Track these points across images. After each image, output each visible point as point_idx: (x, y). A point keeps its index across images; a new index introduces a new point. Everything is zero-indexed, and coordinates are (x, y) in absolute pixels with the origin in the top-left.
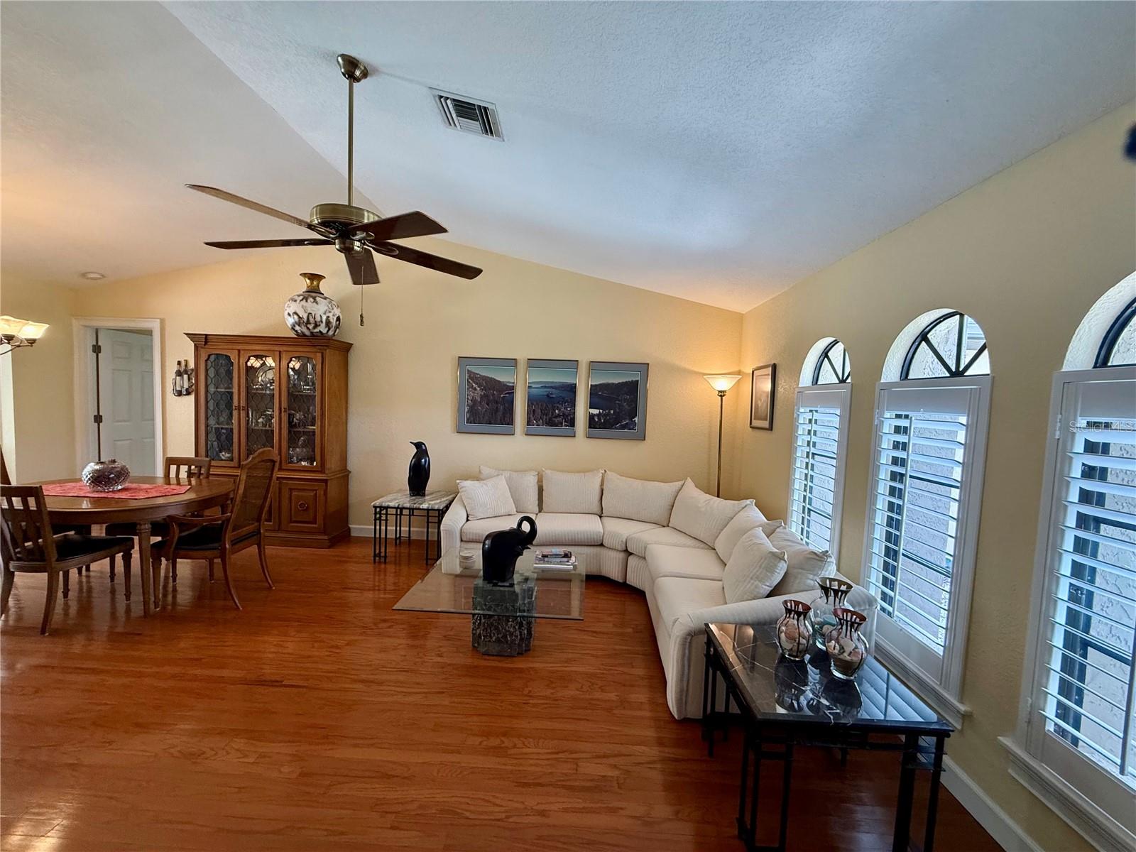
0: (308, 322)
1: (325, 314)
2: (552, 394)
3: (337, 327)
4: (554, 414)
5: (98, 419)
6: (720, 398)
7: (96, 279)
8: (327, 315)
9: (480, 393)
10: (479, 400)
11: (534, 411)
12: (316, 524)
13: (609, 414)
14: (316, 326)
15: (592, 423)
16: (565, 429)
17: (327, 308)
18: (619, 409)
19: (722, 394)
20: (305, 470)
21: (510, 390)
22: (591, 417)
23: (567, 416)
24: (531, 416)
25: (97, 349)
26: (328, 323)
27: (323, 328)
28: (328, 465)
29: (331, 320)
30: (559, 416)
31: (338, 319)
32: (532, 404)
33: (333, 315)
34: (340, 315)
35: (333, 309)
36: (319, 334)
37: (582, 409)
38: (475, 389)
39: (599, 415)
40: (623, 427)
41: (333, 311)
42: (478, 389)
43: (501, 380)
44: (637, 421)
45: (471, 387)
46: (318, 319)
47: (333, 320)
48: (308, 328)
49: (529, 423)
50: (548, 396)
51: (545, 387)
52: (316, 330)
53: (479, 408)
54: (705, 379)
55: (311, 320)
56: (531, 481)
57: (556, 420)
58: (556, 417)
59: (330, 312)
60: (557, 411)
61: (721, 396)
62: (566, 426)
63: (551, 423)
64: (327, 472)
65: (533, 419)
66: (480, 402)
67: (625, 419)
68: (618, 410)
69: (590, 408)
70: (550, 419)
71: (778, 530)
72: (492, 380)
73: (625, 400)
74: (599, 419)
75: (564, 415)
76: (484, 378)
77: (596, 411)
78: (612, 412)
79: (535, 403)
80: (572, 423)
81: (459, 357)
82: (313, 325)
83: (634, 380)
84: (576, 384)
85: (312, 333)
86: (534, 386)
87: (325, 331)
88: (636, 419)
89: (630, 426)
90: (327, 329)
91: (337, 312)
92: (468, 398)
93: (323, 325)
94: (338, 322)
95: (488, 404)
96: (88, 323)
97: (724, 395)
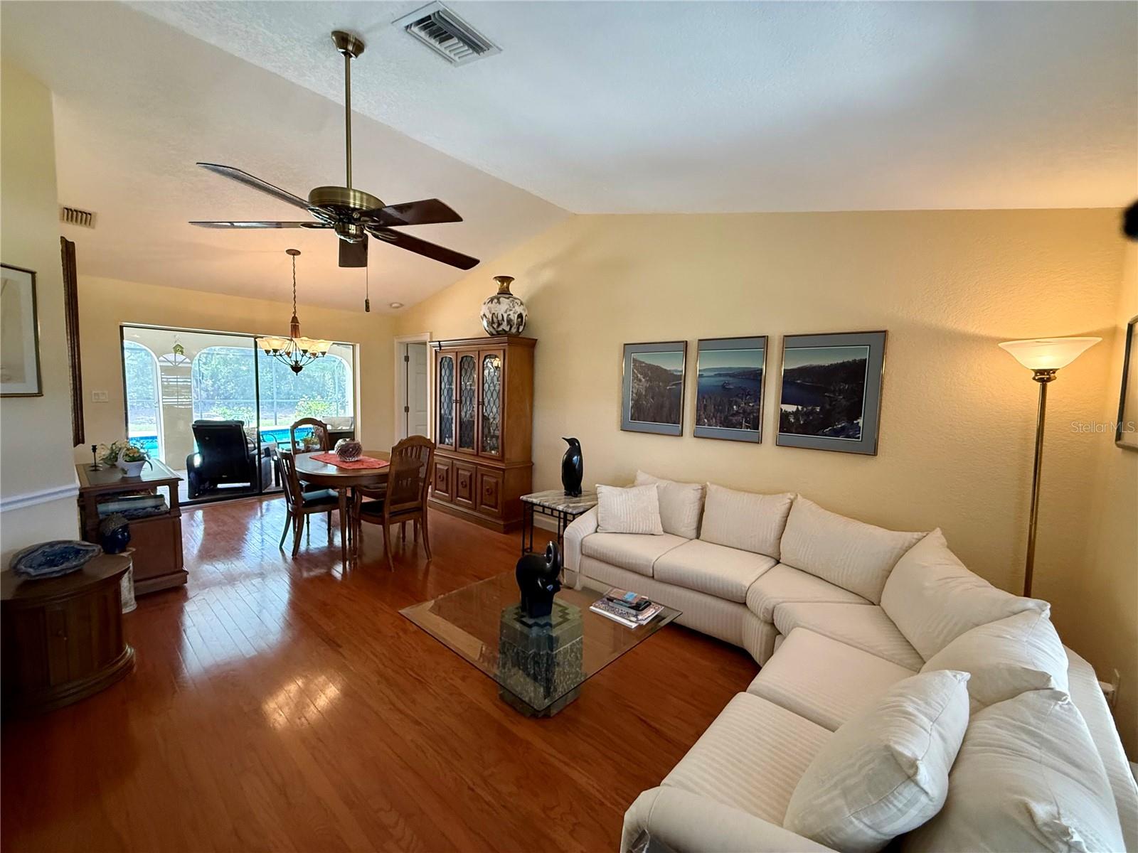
0: (493, 322)
1: (506, 312)
2: (729, 384)
3: (519, 325)
4: (732, 412)
5: (407, 409)
6: (1039, 384)
7: (397, 307)
8: (508, 313)
9: (645, 384)
10: (644, 393)
11: (705, 406)
12: (496, 508)
13: (812, 412)
14: (499, 325)
15: (785, 424)
16: (746, 432)
17: (508, 306)
18: (830, 405)
19: (1044, 377)
20: (492, 459)
21: (679, 380)
22: (784, 417)
23: (749, 414)
24: (702, 413)
25: (407, 359)
26: (509, 322)
27: (505, 327)
28: (507, 456)
29: (512, 318)
30: (737, 413)
31: (520, 316)
32: (704, 398)
33: (514, 313)
34: (522, 312)
35: (514, 307)
36: (504, 332)
37: (771, 405)
38: (640, 380)
39: (796, 414)
40: (836, 433)
41: (514, 309)
42: (643, 380)
43: (668, 369)
44: (861, 425)
45: (636, 378)
46: (500, 318)
47: (514, 317)
48: (493, 328)
49: (699, 422)
50: (723, 387)
51: (720, 375)
52: (500, 329)
53: (644, 402)
54: (1000, 348)
55: (495, 320)
56: (689, 496)
57: (734, 419)
58: (733, 415)
59: (511, 310)
60: (735, 407)
61: (1041, 380)
62: (747, 427)
63: (727, 423)
64: (506, 462)
65: (703, 416)
66: (646, 396)
67: (839, 421)
68: (828, 407)
69: (782, 403)
70: (726, 418)
71: (1030, 696)
72: (658, 368)
73: (840, 392)
74: (797, 419)
75: (744, 412)
76: (650, 367)
77: (791, 408)
78: (818, 409)
79: (706, 396)
80: (754, 422)
81: (625, 345)
82: (496, 324)
83: (858, 358)
84: (762, 370)
85: (497, 332)
86: (705, 374)
87: (507, 329)
88: (860, 421)
89: (850, 431)
90: (509, 327)
91: (519, 309)
92: (632, 392)
93: (505, 323)
94: (519, 320)
95: (653, 399)
96: (400, 341)
97: (1049, 380)
